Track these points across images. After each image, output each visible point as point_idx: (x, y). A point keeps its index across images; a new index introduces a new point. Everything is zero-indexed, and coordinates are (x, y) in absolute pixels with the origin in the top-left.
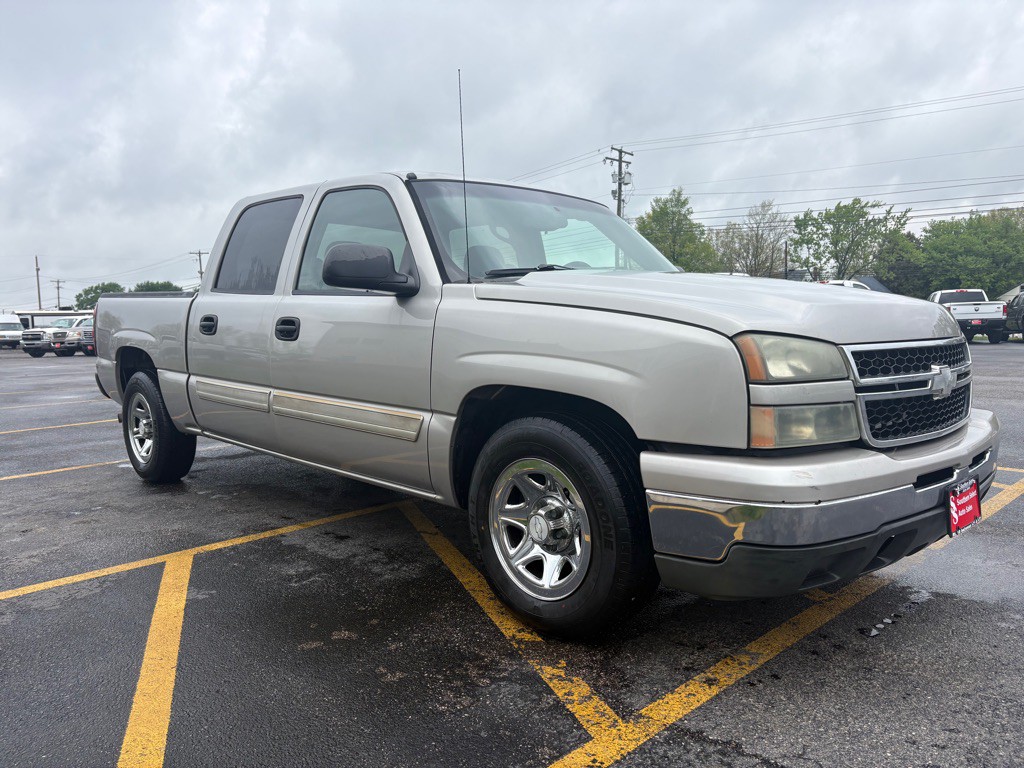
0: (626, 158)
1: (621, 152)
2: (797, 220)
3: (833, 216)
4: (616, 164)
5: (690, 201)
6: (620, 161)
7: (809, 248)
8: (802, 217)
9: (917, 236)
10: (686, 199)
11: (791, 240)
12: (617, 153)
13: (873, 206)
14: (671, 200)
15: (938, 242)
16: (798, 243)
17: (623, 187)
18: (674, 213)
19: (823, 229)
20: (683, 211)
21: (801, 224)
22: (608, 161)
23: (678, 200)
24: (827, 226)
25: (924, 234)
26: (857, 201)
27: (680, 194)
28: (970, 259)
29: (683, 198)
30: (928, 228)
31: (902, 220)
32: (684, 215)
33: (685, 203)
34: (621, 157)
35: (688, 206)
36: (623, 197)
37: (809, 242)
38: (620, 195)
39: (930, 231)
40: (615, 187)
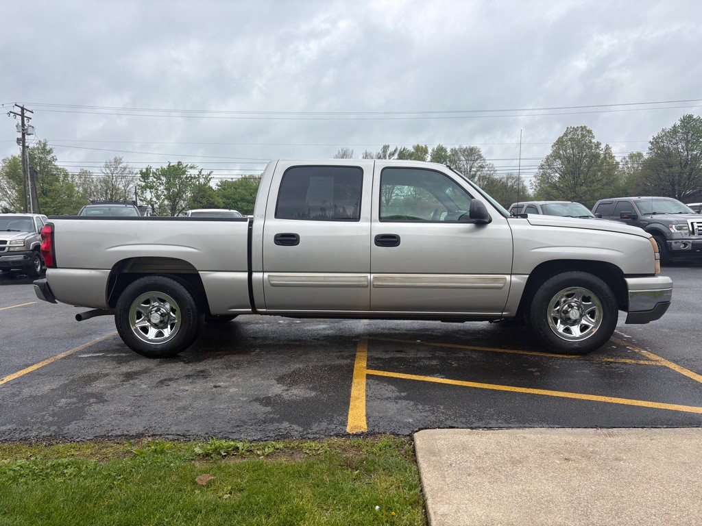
0: (27, 114)
1: (23, 109)
2: (141, 172)
3: (166, 171)
4: (19, 118)
5: (54, 151)
6: (23, 116)
7: (151, 192)
8: (144, 170)
9: (214, 188)
10: (51, 149)
11: (139, 185)
12: (20, 109)
13: (191, 168)
14: (38, 148)
15: (226, 193)
16: (144, 188)
17: (26, 136)
18: (41, 159)
19: (161, 180)
20: (49, 158)
21: (145, 175)
22: (12, 114)
23: (44, 149)
24: (163, 178)
25: (217, 187)
26: (180, 163)
27: (45, 145)
28: (244, 204)
29: (48, 148)
30: (219, 184)
31: (208, 179)
32: (50, 161)
33: (50, 152)
34: (23, 113)
35: (53, 155)
36: (26, 144)
37: (151, 188)
38: (24, 142)
39: (220, 186)
40: (20, 136)
